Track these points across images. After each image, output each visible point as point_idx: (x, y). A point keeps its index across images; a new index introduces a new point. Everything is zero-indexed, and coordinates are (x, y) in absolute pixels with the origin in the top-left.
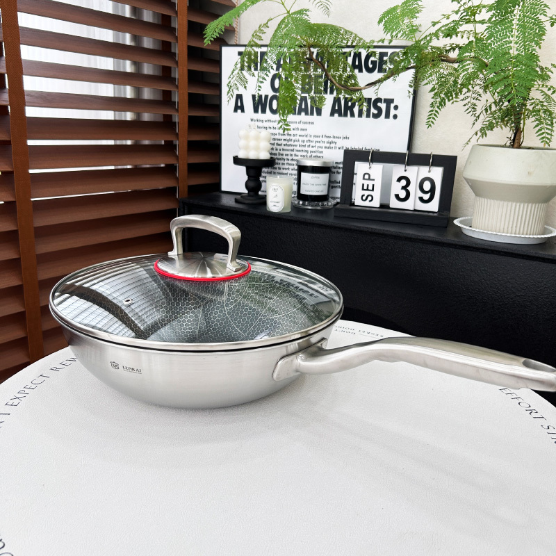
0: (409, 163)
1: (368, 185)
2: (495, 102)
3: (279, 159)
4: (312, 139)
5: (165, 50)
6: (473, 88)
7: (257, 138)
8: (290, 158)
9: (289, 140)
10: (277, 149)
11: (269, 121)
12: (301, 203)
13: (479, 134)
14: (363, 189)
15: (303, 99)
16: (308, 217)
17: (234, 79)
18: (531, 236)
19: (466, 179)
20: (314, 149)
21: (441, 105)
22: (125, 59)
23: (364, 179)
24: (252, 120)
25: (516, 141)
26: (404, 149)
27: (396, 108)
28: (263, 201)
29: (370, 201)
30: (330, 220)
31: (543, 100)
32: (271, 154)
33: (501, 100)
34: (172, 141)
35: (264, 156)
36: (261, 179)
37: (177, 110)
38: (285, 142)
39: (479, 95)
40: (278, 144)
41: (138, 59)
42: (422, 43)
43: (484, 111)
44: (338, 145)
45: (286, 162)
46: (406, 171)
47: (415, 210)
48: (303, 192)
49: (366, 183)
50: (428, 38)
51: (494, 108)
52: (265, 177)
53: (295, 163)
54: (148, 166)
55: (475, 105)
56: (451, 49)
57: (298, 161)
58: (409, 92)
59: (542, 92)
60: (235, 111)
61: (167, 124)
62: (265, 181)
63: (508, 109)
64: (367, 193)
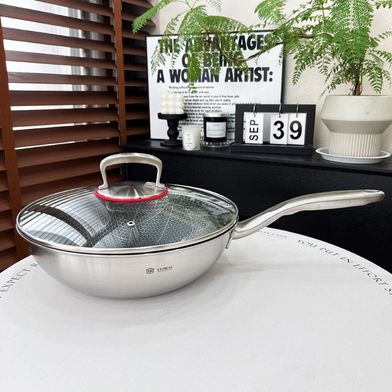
0: (282, 112)
1: (254, 129)
2: (340, 64)
3: (190, 114)
4: (213, 99)
5: (107, 41)
6: (324, 55)
7: (174, 99)
8: (198, 113)
9: (196, 101)
10: (188, 107)
11: (183, 87)
12: (207, 143)
13: (330, 87)
14: (250, 132)
15: (205, 71)
16: (213, 153)
17: (156, 58)
18: (371, 158)
19: (323, 120)
20: (215, 106)
21: (303, 68)
22: (78, 47)
23: (251, 124)
24: (170, 87)
25: (357, 91)
26: (278, 102)
27: (271, 73)
28: (180, 144)
29: (256, 140)
30: (228, 154)
31: (374, 61)
32: (184, 111)
33: (344, 63)
34: (114, 105)
35: (180, 111)
36: (178, 129)
37: (117, 83)
38: (194, 102)
39: (329, 60)
40: (189, 104)
41: (88, 47)
42: (287, 25)
43: (333, 71)
44: (231, 102)
45: (195, 116)
46: (280, 117)
47: (288, 145)
48: (208, 136)
49: (252, 127)
50: (291, 22)
51: (340, 69)
52: (181, 127)
53: (202, 116)
54: (98, 123)
55: (326, 67)
56: (307, 29)
57: (203, 114)
58: (280, 61)
59: (373, 55)
60: (158, 81)
61: (110, 93)
62: (181, 130)
63: (350, 69)
64: (253, 134)
